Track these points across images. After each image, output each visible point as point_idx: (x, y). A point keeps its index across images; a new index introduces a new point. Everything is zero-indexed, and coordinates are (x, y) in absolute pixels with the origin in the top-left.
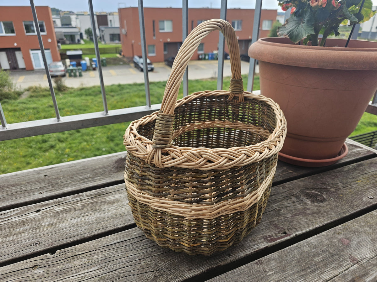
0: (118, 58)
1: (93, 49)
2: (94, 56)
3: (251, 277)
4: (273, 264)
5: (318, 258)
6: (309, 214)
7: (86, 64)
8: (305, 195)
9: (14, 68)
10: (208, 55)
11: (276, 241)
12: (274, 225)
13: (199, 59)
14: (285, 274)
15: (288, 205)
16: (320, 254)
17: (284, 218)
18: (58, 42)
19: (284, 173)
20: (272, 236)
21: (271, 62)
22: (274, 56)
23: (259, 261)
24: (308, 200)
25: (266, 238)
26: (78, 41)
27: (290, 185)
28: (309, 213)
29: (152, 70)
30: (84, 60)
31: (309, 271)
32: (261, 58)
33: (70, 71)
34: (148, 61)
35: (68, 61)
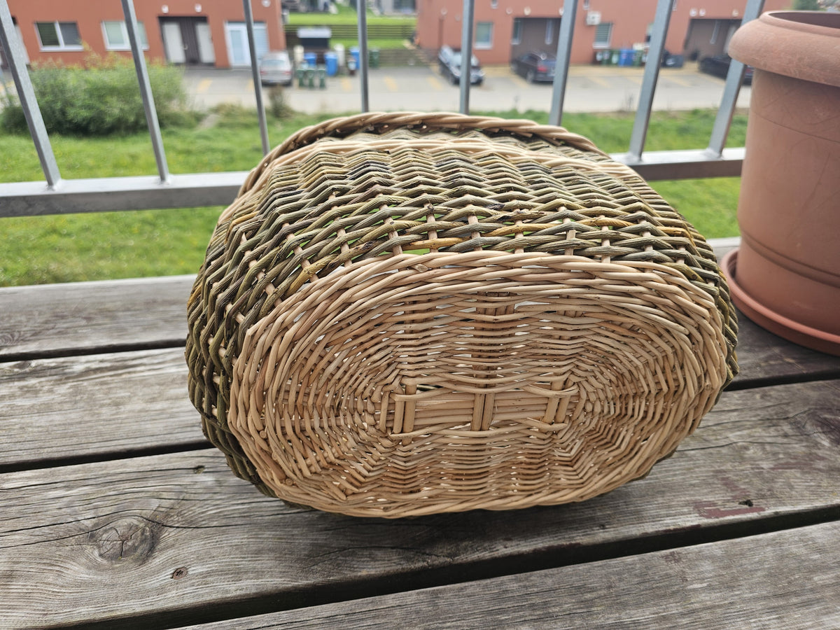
0: (405, 50)
1: (354, 27)
2: (355, 42)
3: (647, 585)
4: (707, 566)
5: (825, 577)
6: (820, 470)
7: (335, 61)
8: (820, 424)
9: (193, 60)
10: (619, 54)
11: (722, 517)
12: (723, 479)
13: (595, 62)
14: (732, 596)
15: (769, 440)
16: (831, 568)
17: (752, 469)
18: (284, 7)
19: (772, 362)
20: (714, 504)
21: (789, 75)
22: (800, 59)
23: (672, 554)
24: (823, 436)
25: (698, 507)
26: (326, 6)
27: (783, 394)
28: (821, 467)
29: (479, 82)
30: (334, 50)
31: (794, 600)
32: (762, 63)
33: (301, 76)
34: (474, 61)
35: (299, 51)
